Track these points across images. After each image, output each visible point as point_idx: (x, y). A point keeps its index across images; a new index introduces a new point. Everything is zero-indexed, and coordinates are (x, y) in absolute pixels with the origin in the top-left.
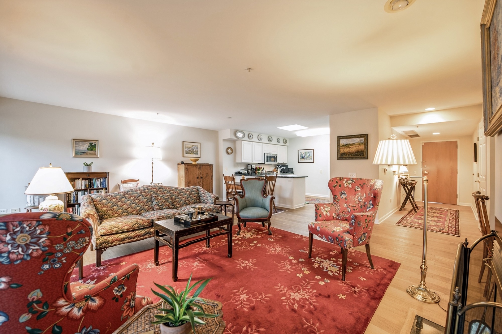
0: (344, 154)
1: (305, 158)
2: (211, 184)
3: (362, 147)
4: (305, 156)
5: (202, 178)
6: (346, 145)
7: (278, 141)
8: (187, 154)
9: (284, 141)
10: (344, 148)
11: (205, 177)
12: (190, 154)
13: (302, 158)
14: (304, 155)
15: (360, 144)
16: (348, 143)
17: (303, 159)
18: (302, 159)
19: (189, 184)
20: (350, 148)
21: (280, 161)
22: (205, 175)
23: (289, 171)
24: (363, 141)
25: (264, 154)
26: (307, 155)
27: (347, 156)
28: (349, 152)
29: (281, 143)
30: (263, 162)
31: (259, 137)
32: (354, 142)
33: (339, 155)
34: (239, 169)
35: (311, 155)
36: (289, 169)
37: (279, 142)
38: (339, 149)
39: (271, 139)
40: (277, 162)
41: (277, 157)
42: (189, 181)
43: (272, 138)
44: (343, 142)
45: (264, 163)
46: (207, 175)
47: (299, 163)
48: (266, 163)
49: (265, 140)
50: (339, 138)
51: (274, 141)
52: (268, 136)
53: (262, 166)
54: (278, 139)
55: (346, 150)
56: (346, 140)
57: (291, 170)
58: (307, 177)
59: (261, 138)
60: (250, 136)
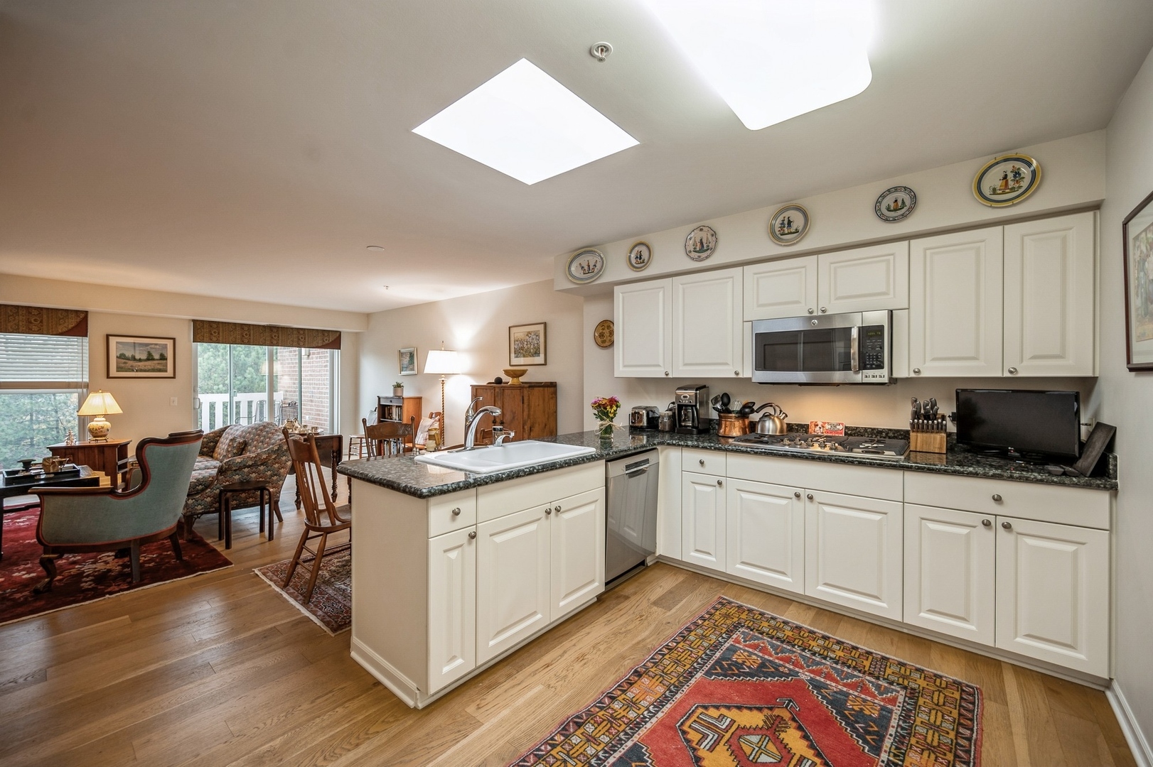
7: (892, 207)
8: (517, 356)
12: (524, 356)
30: (748, 374)
31: (689, 243)
37: (906, 215)
39: (798, 223)
43: (805, 214)
47: (1131, 367)
54: (883, 195)
59: (705, 245)
60: (637, 257)
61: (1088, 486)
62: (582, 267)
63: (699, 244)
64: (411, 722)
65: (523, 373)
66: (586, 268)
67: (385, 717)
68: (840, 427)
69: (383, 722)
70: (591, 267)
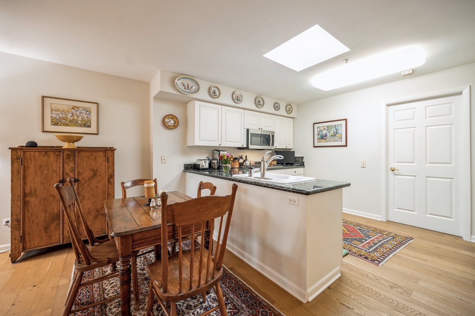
1: (328, 137)
2: (108, 194)
4: (328, 134)
5: (77, 181)
7: (276, 107)
8: (56, 124)
9: (288, 109)
11: (87, 179)
12: (67, 125)
13: (322, 138)
14: (325, 132)
17: (324, 139)
18: (322, 140)
19: (27, 199)
21: (279, 143)
22: (87, 174)
23: (296, 161)
25: (248, 130)
26: (332, 132)
29: (282, 111)
30: (245, 146)
31: (234, 96)
34: (193, 159)
35: (340, 132)
36: (297, 159)
37: (278, 110)
39: (261, 103)
40: (273, 145)
41: (273, 136)
42: (27, 191)
43: (263, 101)
45: (247, 148)
46: (95, 174)
47: (314, 147)
48: (251, 147)
49: (248, 102)
51: (268, 107)
52: (256, 96)
53: (244, 154)
54: (275, 103)
57: (300, 160)
59: (239, 99)
60: (213, 92)
61: (300, 167)
62: (184, 85)
63: (237, 97)
64: (348, 276)
65: (78, 139)
66: (186, 86)
67: (349, 282)
68: (254, 162)
69: (352, 282)
70: (189, 87)
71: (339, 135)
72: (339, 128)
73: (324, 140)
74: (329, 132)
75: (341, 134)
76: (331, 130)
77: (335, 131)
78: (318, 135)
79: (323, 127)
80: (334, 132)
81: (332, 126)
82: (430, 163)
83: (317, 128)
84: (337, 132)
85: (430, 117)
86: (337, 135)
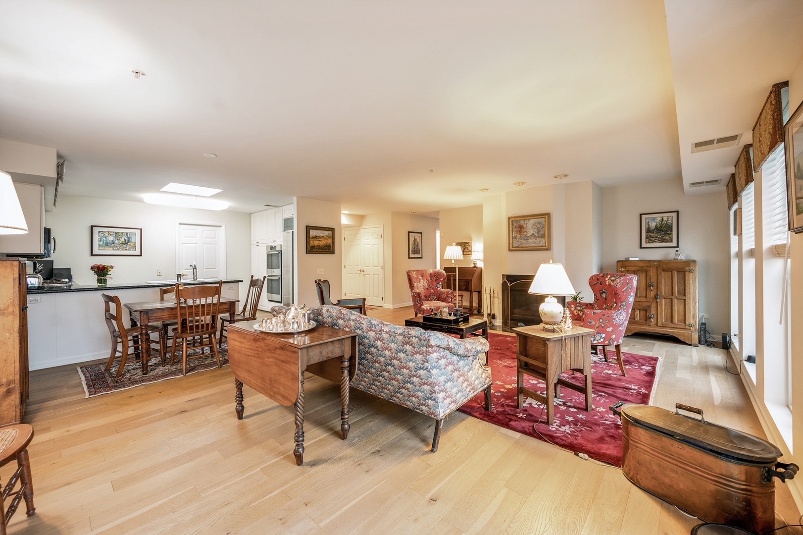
0: (313, 247)
1: (116, 245)
3: (330, 241)
4: (116, 242)
6: (316, 237)
10: (314, 241)
13: (106, 245)
14: (111, 238)
15: (329, 238)
16: (318, 235)
17: (110, 246)
18: (107, 248)
20: (320, 241)
23: (54, 275)
24: (331, 235)
25: (48, 231)
26: (123, 240)
27: (317, 250)
28: (319, 246)
32: (323, 235)
33: (309, 248)
35: (133, 240)
36: (56, 272)
38: (308, 240)
44: (313, 233)
47: (94, 254)
50: (308, 228)
55: (316, 243)
56: (316, 231)
57: (64, 273)
58: (242, 281)
71: (132, 244)
72: (132, 237)
73: (110, 248)
74: (118, 240)
75: (135, 243)
76: (121, 238)
77: (126, 238)
78: (100, 241)
79: (109, 232)
80: (125, 240)
81: (122, 234)
82: (206, 269)
83: (98, 232)
84: (129, 241)
85: (206, 238)
86: (129, 243)
